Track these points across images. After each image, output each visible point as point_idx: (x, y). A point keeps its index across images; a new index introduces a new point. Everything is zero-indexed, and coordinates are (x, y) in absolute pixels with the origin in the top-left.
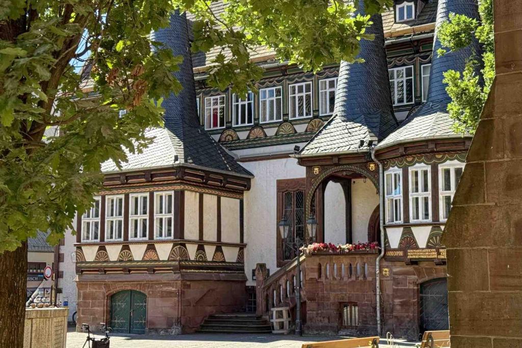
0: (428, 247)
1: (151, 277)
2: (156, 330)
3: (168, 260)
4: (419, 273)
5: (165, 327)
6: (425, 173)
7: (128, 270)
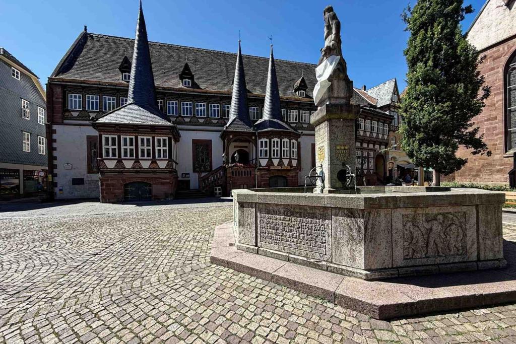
0: (278, 165)
1: (154, 176)
2: (159, 199)
3: (165, 168)
4: (270, 174)
5: (164, 197)
6: (277, 142)
7: (137, 172)
